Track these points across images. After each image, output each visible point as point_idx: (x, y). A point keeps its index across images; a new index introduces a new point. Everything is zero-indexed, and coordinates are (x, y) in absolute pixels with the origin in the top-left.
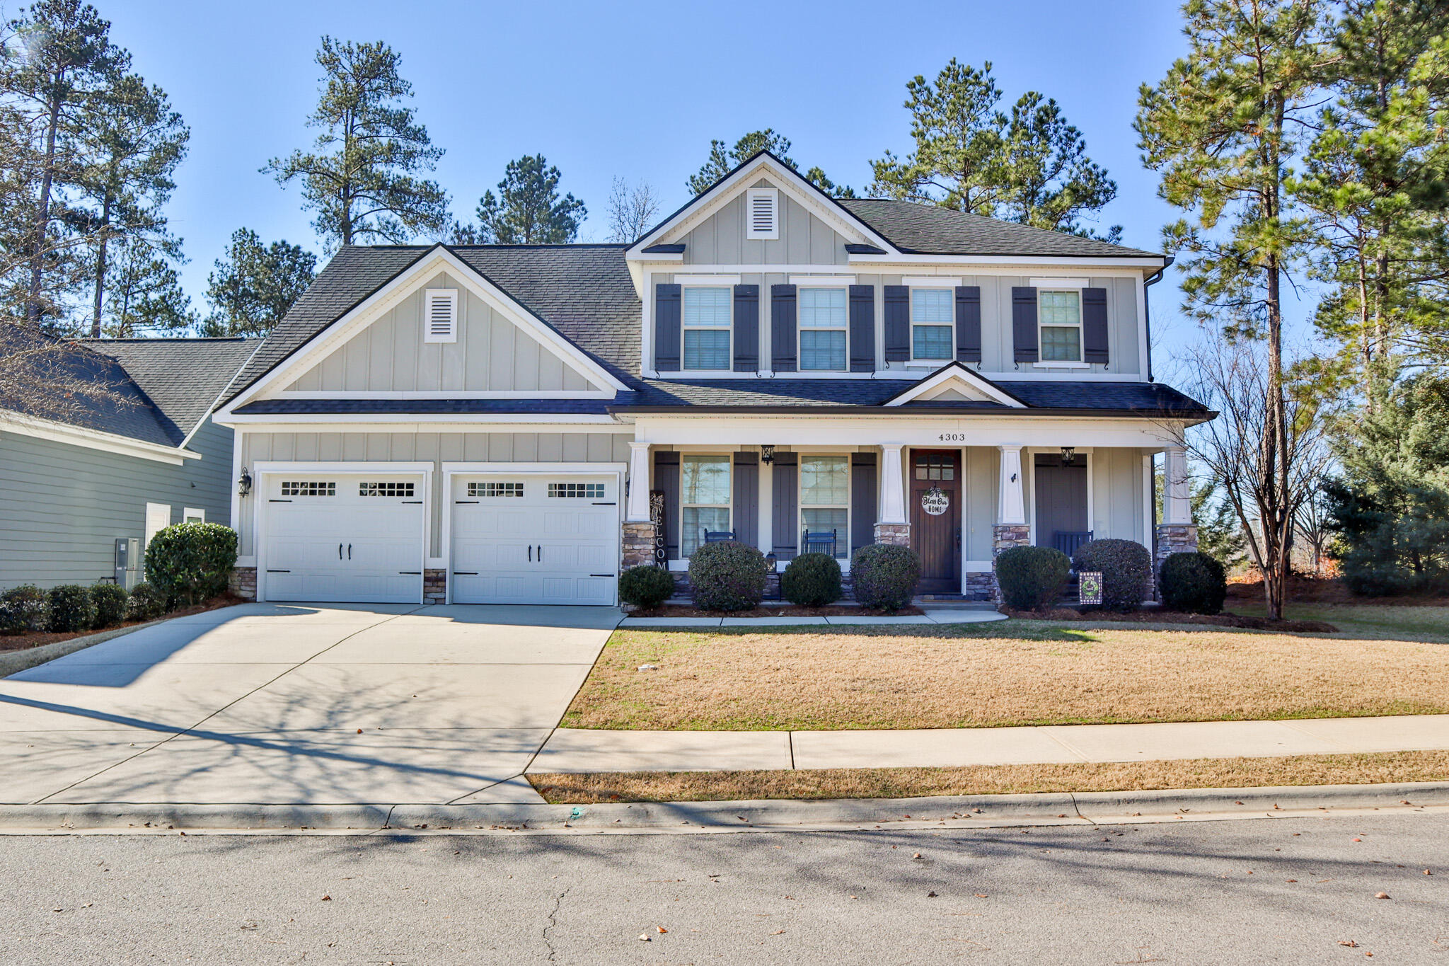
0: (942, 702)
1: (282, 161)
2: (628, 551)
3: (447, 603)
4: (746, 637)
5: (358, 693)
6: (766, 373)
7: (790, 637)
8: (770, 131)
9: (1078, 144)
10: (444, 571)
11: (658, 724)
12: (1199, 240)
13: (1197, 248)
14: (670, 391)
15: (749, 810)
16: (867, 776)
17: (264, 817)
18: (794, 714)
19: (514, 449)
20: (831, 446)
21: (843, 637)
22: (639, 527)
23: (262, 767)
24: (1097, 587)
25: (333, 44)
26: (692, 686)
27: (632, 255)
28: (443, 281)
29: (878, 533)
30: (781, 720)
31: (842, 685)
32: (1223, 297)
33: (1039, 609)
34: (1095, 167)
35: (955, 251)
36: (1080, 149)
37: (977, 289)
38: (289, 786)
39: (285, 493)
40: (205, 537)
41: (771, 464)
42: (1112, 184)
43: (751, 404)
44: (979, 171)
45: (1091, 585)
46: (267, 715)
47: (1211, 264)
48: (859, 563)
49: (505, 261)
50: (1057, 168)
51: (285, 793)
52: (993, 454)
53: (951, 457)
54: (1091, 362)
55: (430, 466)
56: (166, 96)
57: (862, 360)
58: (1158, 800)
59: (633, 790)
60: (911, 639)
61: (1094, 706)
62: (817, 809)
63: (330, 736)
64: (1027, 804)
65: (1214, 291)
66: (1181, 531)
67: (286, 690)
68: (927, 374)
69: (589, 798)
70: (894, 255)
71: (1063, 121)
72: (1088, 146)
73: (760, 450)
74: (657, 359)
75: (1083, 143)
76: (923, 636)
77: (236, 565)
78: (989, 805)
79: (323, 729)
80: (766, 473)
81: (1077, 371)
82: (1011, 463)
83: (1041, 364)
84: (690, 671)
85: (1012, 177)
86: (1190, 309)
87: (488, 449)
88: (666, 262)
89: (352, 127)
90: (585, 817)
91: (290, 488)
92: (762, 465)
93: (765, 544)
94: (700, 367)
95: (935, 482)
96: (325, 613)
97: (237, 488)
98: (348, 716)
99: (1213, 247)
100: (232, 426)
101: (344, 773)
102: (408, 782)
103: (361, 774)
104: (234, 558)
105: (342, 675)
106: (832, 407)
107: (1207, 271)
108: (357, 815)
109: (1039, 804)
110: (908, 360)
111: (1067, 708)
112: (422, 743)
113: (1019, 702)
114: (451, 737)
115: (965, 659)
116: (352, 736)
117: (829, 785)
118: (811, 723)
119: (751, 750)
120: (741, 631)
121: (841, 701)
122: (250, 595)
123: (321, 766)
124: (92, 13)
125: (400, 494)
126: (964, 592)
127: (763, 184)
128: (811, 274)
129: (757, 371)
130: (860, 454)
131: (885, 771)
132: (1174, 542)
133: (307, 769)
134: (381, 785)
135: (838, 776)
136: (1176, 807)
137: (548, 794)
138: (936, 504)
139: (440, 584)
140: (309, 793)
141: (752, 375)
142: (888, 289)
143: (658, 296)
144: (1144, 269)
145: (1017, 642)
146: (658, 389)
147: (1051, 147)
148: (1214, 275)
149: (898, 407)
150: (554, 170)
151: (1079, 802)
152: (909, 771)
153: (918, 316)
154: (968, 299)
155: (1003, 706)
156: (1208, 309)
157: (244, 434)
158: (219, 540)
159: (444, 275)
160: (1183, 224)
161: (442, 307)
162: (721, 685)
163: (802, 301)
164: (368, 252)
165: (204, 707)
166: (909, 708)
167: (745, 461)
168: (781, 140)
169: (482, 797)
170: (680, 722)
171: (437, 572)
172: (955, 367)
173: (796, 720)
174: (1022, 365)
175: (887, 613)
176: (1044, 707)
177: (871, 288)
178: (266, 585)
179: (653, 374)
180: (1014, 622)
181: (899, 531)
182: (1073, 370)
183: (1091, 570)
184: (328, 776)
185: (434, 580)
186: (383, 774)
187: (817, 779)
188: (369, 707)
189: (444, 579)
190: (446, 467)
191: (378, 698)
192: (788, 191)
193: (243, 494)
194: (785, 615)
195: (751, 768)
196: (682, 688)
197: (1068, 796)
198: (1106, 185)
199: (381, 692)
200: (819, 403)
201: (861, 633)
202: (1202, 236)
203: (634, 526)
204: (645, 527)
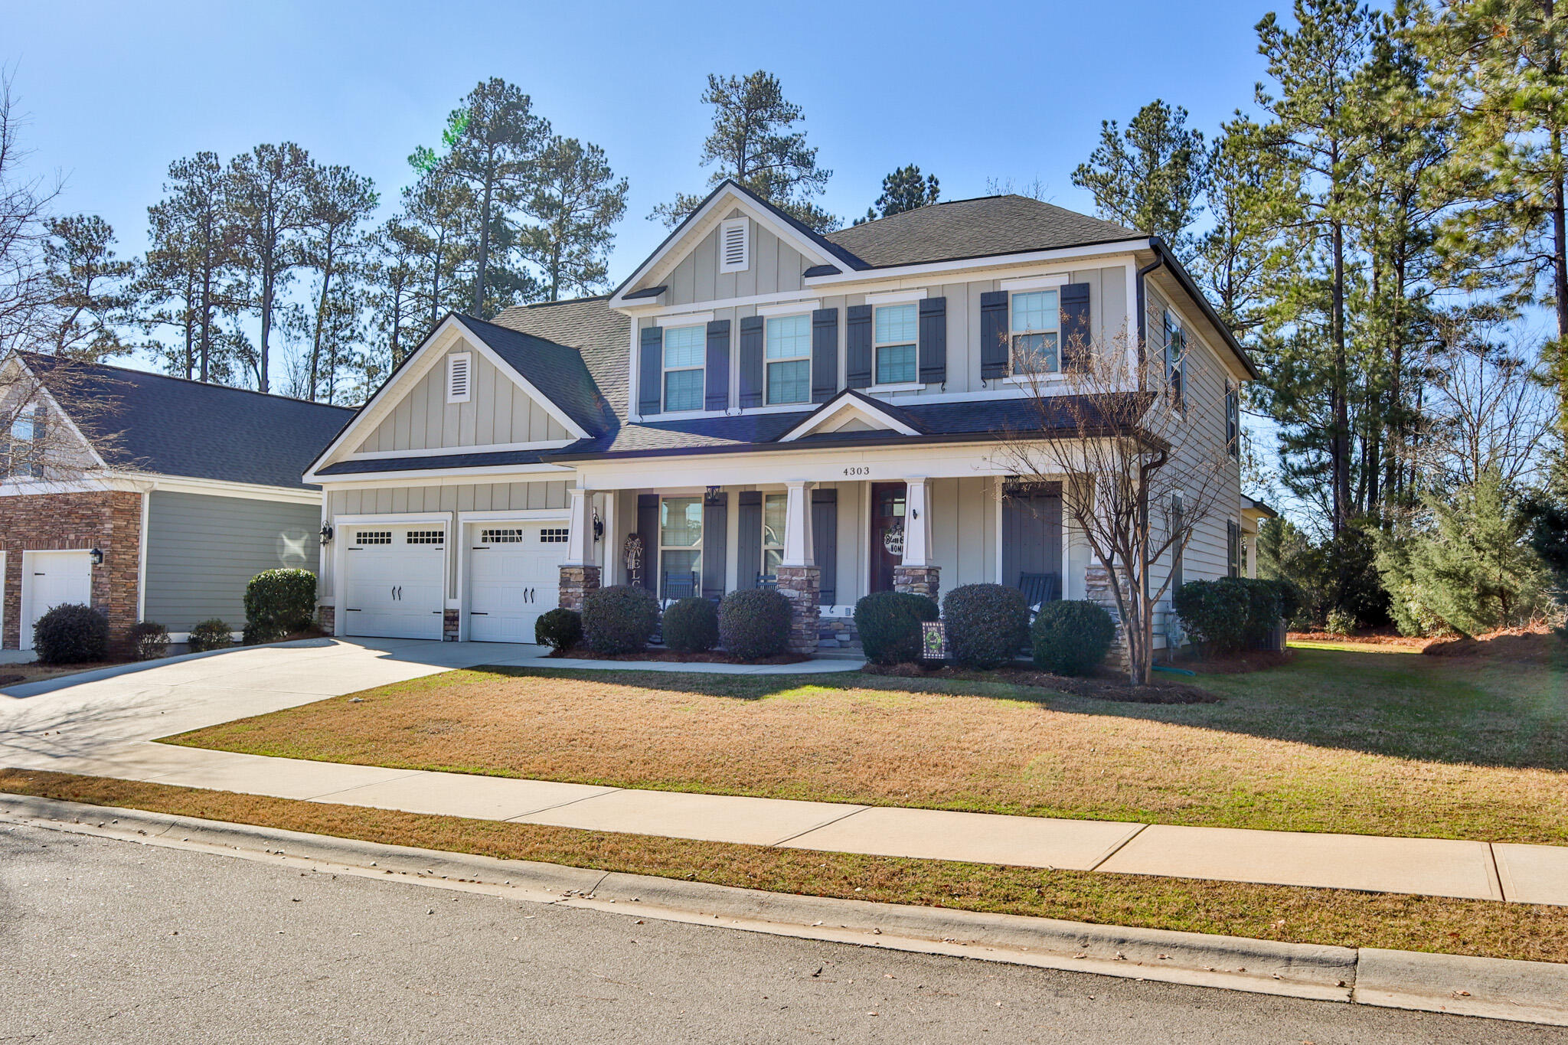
1: (668, 206)
2: (564, 594)
3: (460, 640)
6: (734, 411)
10: (458, 611)
19: (508, 495)
20: (774, 485)
24: (940, 640)
25: (718, 80)
27: (615, 303)
28: (459, 346)
37: (943, 300)
39: (359, 542)
41: (738, 502)
45: (934, 637)
54: (1069, 373)
55: (449, 516)
57: (823, 390)
70: (848, 273)
74: (642, 403)
80: (733, 514)
81: (1057, 385)
82: (914, 498)
83: (1011, 379)
87: (491, 498)
88: (649, 306)
89: (744, 161)
91: (363, 538)
92: (731, 505)
93: (732, 585)
94: (677, 407)
95: (899, 518)
110: (870, 386)
122: (328, 629)
125: (435, 541)
127: (737, 214)
128: (775, 303)
129: (726, 408)
130: (820, 490)
138: (897, 544)
139: (455, 623)
141: (720, 414)
142: (849, 311)
143: (643, 340)
149: (791, 442)
153: (881, 337)
154: (933, 312)
157: (329, 492)
159: (462, 340)
161: (460, 367)
163: (768, 332)
167: (715, 500)
171: (452, 611)
172: (848, 395)
174: (990, 382)
177: (835, 311)
178: (345, 622)
179: (638, 418)
181: (796, 574)
182: (1050, 383)
185: (452, 618)
189: (457, 619)
190: (463, 517)
192: (757, 219)
193: (322, 543)
203: (567, 570)
204: (576, 571)
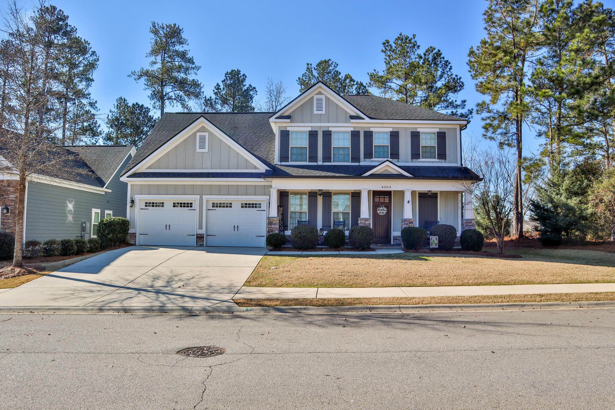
0: (370, 279)
1: (137, 72)
2: (270, 228)
3: (205, 246)
4: (309, 258)
5: (176, 276)
6: (320, 163)
7: (324, 258)
8: (330, 60)
9: (449, 67)
10: (203, 234)
11: (275, 285)
12: (490, 109)
13: (489, 111)
14: (285, 170)
15: (300, 309)
16: (337, 300)
17: (153, 310)
18: (320, 283)
19: (228, 191)
20: (343, 190)
21: (343, 258)
22: (273, 219)
23: (149, 297)
24: (436, 242)
25: (156, 25)
26: (288, 274)
27: (272, 120)
28: (203, 129)
29: (359, 222)
30: (315, 284)
31: (338, 274)
32: (499, 131)
33: (416, 249)
34: (456, 76)
35: (390, 118)
36: (450, 69)
37: (398, 132)
38: (158, 302)
39: (146, 206)
40: (118, 222)
41: (322, 196)
42: (462, 83)
43: (314, 175)
44: (410, 79)
45: (434, 241)
46: (147, 283)
47: (494, 118)
48: (352, 232)
49: (225, 119)
50: (441, 77)
51: (157, 304)
52: (402, 193)
53: (388, 194)
54: (440, 159)
55: (198, 197)
56: (89, 44)
57: (356, 158)
58: (425, 307)
59: (265, 303)
60: (366, 259)
61: (420, 280)
62: (320, 309)
63: (168, 288)
64: (385, 308)
65: (495, 129)
66: (469, 221)
67: (152, 275)
68: (379, 163)
69: (252, 305)
70: (367, 120)
71: (443, 58)
72: (453, 68)
73: (318, 191)
74: (281, 157)
75: (451, 67)
76: (371, 258)
77: (129, 232)
78: (373, 308)
79: (166, 287)
80: (320, 199)
81: (435, 162)
82: (408, 197)
83: (421, 160)
84: (288, 269)
85: (423, 81)
86: (486, 135)
87: (220, 191)
88: (284, 122)
89: (164, 58)
90: (250, 310)
91: (147, 204)
92: (319, 196)
93: (320, 225)
94: (296, 161)
95: (382, 203)
96: (161, 249)
97: (129, 204)
98: (174, 283)
99: (495, 111)
100: (127, 182)
101: (174, 299)
102: (195, 301)
103: (180, 299)
104: (128, 230)
105: (170, 270)
106: (343, 176)
107: (493, 121)
108: (181, 310)
109: (389, 308)
110: (372, 158)
111: (411, 281)
112: (198, 291)
113: (396, 279)
114: (207, 289)
115: (382, 266)
116: (176, 288)
117: (326, 302)
118: (325, 285)
119: (304, 293)
120: (308, 256)
121: (336, 279)
122: (134, 243)
123: (167, 297)
124: (61, 13)
125: (188, 207)
126: (392, 243)
127: (320, 93)
128: (337, 127)
129: (317, 162)
130: (354, 193)
131: (344, 299)
132: (467, 225)
133: (163, 298)
134: (186, 302)
135: (329, 300)
136: (431, 309)
137: (239, 304)
138: (382, 211)
139: (202, 239)
140: (164, 304)
141: (315, 164)
142: (365, 132)
143: (281, 134)
144: (460, 125)
145: (402, 261)
146: (280, 169)
147: (439, 69)
148: (496, 123)
149: (367, 176)
150: (244, 75)
151: (401, 307)
152: (351, 299)
153: (377, 142)
154: (395, 136)
155: (390, 281)
156: (493, 135)
157: (131, 185)
158: (123, 223)
159: (203, 127)
160: (484, 103)
161: (202, 139)
162: (298, 274)
163: (334, 136)
164: (174, 115)
165: (126, 280)
166: (359, 281)
167: (313, 195)
168: (334, 63)
169: (218, 305)
170: (283, 285)
171: (201, 235)
172: (388, 162)
173: (321, 284)
174: (414, 160)
175: (361, 250)
176: (403, 281)
178: (139, 239)
179: (279, 163)
180: (406, 254)
181: (367, 221)
182: (433, 162)
183: (435, 235)
184: (169, 299)
185: (200, 237)
186: (187, 299)
187: (322, 301)
188: (180, 280)
189: (203, 237)
190: (205, 197)
191: (184, 277)
192: (329, 96)
193: (131, 206)
194: (325, 251)
195: (302, 298)
196: (285, 274)
197: (398, 306)
198: (461, 83)
199: (183, 275)
200: (338, 175)
201: (349, 257)
202: (491, 107)
203: (271, 219)
204: (275, 219)
